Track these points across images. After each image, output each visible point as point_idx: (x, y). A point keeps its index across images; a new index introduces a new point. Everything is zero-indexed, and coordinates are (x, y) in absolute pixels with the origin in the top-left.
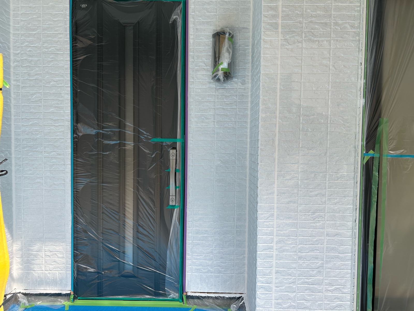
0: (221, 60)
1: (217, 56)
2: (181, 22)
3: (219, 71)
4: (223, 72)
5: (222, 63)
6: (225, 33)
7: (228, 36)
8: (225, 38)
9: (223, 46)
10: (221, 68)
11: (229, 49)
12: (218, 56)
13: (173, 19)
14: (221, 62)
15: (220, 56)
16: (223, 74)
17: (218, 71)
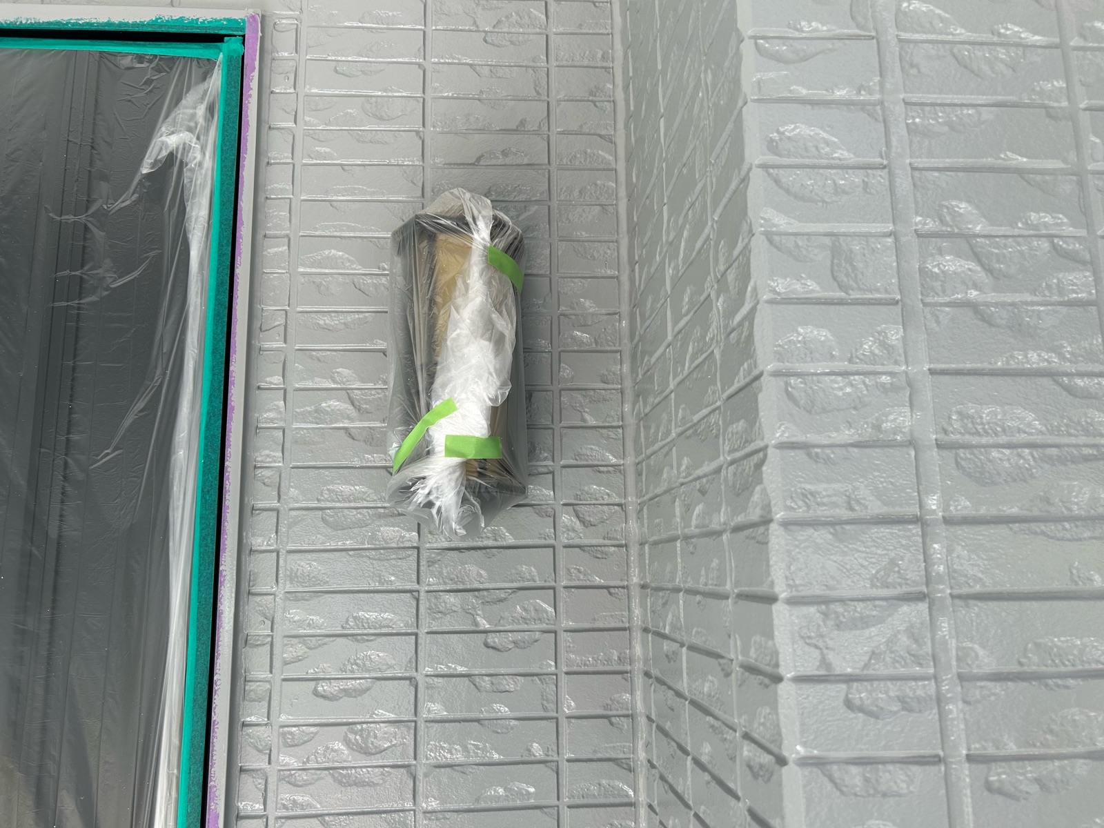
0: (444, 386)
1: (420, 358)
2: (208, 163)
3: (433, 458)
4: (456, 460)
5: (450, 408)
6: (467, 224)
7: (488, 238)
8: (465, 251)
9: (459, 301)
10: (448, 437)
11: (495, 316)
12: (424, 360)
13: (164, 153)
14: (447, 397)
15: (439, 359)
16: (457, 474)
17: (428, 453)
